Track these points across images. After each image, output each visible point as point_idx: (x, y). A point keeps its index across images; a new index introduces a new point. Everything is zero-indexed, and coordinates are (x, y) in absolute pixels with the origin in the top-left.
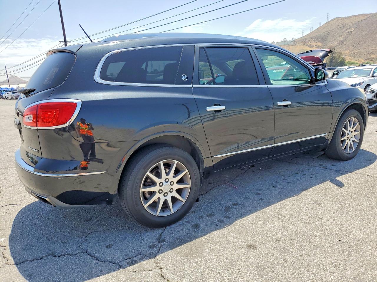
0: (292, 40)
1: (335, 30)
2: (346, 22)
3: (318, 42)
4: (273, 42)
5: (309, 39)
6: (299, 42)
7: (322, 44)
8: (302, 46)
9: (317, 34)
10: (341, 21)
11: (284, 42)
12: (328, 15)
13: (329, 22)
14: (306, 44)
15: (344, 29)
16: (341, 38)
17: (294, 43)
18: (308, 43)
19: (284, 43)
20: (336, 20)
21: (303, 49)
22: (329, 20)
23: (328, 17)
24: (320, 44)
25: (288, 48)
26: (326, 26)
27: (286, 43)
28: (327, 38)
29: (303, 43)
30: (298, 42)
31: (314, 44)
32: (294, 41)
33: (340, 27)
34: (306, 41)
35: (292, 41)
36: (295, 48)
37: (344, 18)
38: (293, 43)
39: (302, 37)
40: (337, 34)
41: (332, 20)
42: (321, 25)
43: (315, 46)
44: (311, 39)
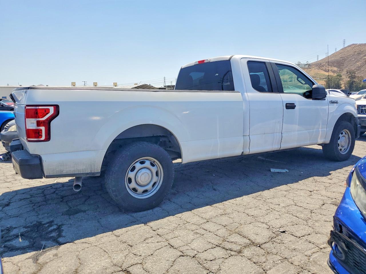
1: (351, 56)
2: (364, 49)
3: (334, 67)
5: (324, 63)
6: (314, 66)
7: (338, 69)
8: (317, 70)
9: (333, 59)
10: (358, 47)
11: (298, 65)
12: (344, 41)
13: (345, 48)
14: (321, 68)
15: (362, 55)
16: (359, 64)
17: (308, 67)
18: (323, 67)
20: (353, 46)
21: (318, 72)
22: (346, 46)
23: (344, 43)
24: (335, 69)
26: (343, 51)
28: (343, 63)
29: (318, 67)
30: (312, 66)
31: (329, 68)
33: (357, 53)
34: (321, 65)
35: (307, 64)
36: (310, 71)
37: (360, 45)
39: (316, 62)
40: (354, 60)
41: (349, 46)
42: (337, 51)
43: (331, 70)
44: (326, 64)
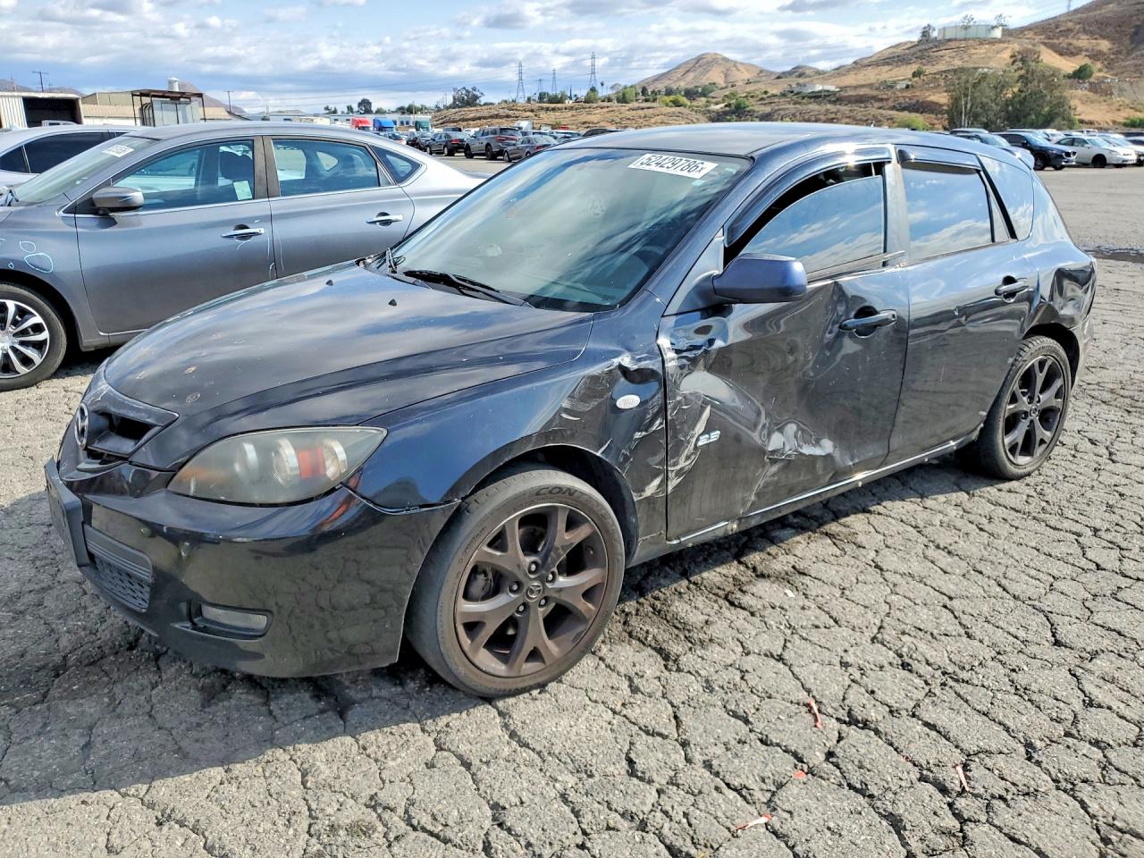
0: (994, 23)
3: (1103, 37)
4: (929, 25)
5: (1070, 25)
11: (966, 28)
14: (1053, 41)
17: (1002, 36)
18: (1061, 40)
19: (961, 34)
24: (1105, 45)
25: (973, 51)
27: (971, 33)
31: (1083, 42)
32: (1002, 25)
35: (993, 28)
36: (998, 52)
38: (998, 33)
43: (1086, 50)
44: (1078, 27)
